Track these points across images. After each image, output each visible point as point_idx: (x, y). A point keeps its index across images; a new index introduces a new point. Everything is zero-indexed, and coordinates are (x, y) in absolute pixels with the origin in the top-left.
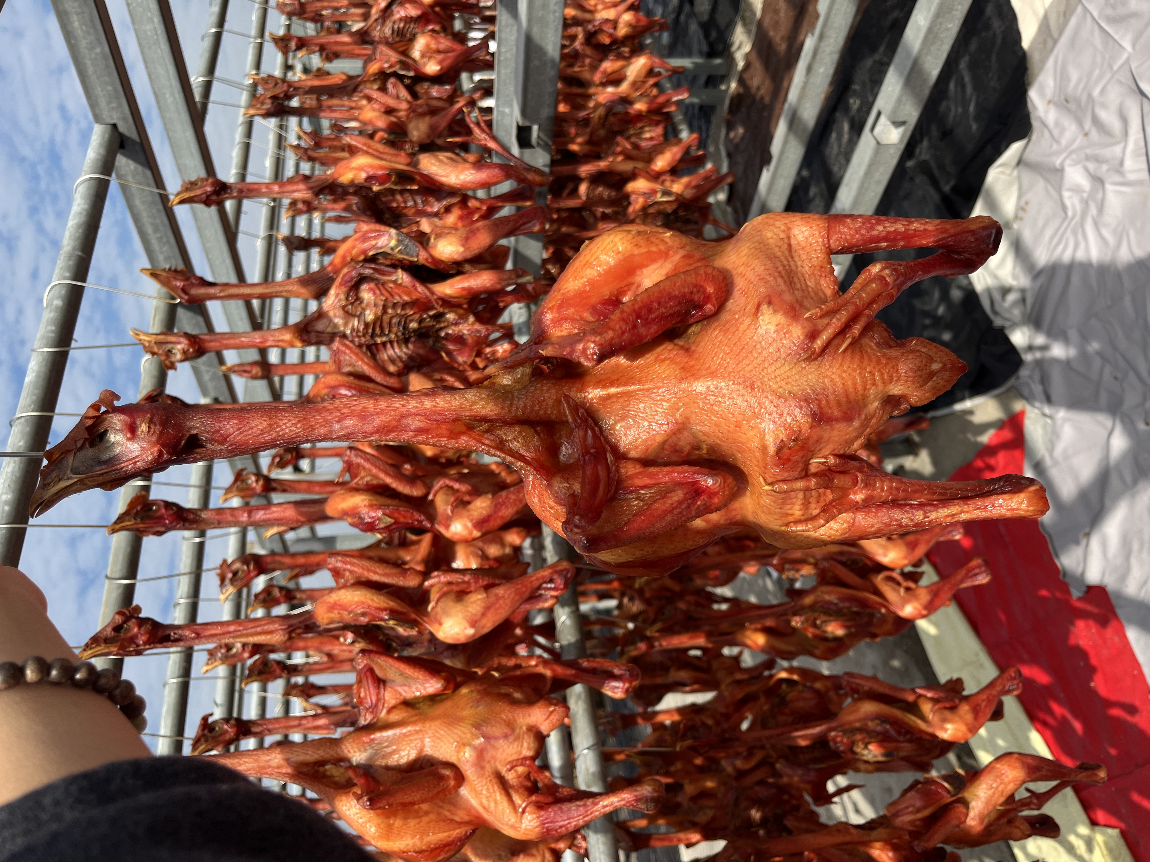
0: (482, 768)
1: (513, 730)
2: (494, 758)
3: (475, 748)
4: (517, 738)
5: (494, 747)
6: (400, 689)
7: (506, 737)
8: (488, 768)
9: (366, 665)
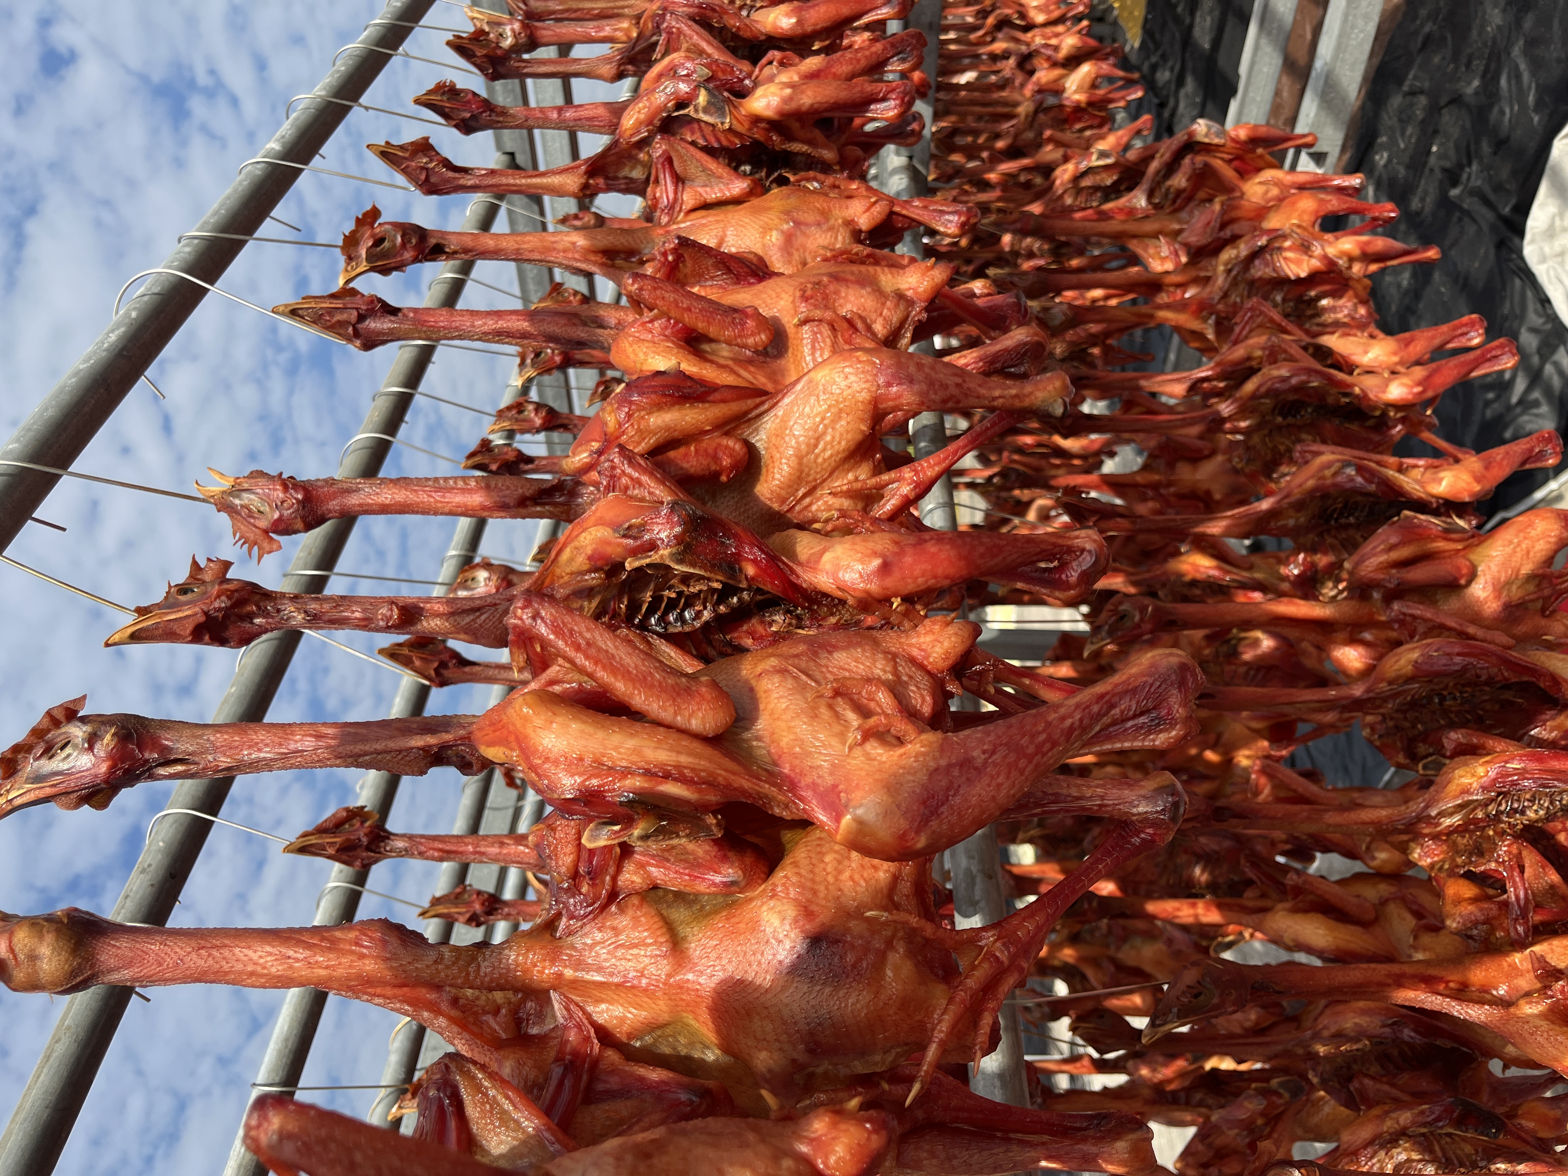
0: (790, 254)
1: (827, 220)
2: (804, 247)
3: (783, 232)
4: (831, 229)
5: (804, 234)
6: (700, 190)
7: (819, 224)
8: (796, 256)
9: (664, 152)
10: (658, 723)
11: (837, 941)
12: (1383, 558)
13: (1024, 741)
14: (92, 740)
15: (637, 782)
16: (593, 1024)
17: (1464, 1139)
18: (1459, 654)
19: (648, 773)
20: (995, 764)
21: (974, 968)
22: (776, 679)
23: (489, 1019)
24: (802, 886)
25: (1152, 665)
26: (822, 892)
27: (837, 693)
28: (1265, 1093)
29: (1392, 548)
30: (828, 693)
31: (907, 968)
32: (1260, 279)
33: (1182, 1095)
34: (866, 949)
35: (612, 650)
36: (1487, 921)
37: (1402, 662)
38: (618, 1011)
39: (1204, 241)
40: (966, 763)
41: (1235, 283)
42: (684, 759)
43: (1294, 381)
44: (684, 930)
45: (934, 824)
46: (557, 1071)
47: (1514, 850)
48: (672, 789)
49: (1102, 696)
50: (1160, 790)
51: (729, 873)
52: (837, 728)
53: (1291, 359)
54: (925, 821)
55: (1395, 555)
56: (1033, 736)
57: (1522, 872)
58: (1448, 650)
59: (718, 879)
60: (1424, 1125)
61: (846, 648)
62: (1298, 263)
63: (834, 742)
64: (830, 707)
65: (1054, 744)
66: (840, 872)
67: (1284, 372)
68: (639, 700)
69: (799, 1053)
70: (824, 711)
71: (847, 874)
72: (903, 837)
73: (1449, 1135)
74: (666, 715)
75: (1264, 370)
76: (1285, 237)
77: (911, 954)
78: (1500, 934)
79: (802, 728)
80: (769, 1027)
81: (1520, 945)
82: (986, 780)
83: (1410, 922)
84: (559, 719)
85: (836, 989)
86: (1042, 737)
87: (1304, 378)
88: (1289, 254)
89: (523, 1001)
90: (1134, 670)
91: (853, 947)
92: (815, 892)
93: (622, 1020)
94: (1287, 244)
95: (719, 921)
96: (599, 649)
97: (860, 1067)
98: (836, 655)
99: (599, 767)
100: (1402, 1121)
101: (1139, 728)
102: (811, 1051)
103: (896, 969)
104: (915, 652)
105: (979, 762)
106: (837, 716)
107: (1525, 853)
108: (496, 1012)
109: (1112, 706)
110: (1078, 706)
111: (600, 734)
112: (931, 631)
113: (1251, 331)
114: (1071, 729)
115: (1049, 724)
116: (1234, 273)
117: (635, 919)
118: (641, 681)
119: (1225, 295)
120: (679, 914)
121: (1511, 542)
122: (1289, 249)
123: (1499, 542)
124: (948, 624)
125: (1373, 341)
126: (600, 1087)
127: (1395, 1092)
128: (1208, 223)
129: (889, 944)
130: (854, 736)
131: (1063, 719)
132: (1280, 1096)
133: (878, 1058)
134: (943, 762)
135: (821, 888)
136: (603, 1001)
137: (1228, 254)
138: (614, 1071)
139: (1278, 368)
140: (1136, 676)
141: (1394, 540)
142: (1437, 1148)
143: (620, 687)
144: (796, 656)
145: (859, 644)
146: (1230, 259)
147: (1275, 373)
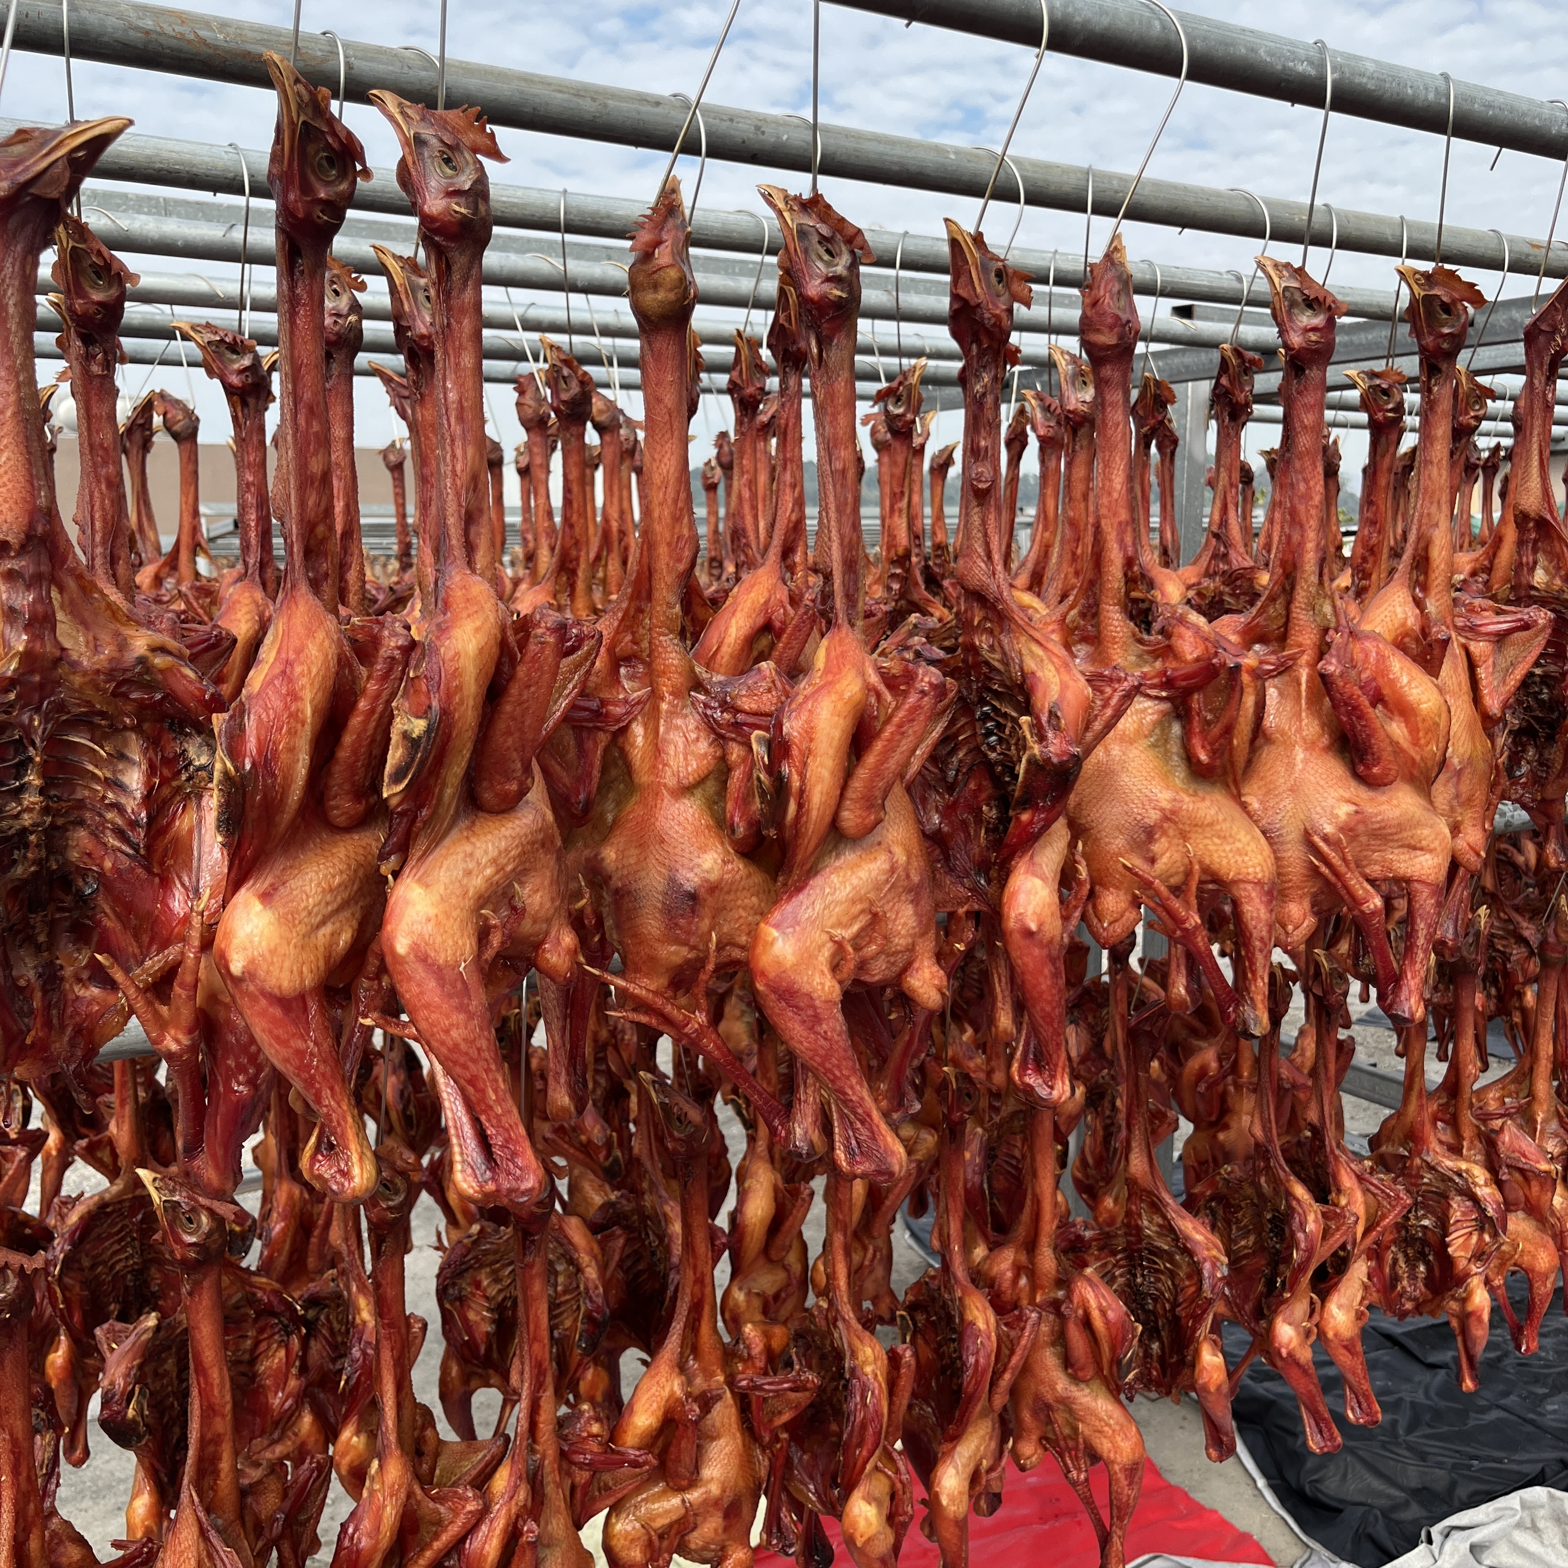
10: (844, 788)
11: (693, 912)
12: (1093, 1304)
13: (834, 1060)
14: (835, 279)
15: (796, 783)
16: (630, 722)
17: (576, 1320)
18: (977, 1361)
19: (802, 791)
20: (816, 1041)
21: (679, 1008)
22: (886, 866)
23: (629, 637)
24: (732, 883)
25: (893, 1152)
26: (728, 898)
27: (875, 915)
28: (608, 1144)
29: (1103, 1313)
30: (874, 909)
31: (677, 960)
32: (1450, 1206)
33: (604, 1067)
34: (689, 933)
35: (899, 750)
36: (750, 1357)
37: (976, 1312)
38: (640, 741)
39: (1502, 1149)
40: (817, 1019)
41: (1445, 1179)
42: (814, 814)
43: (1300, 1235)
44: (698, 792)
45: (773, 996)
46: (594, 705)
47: (809, 1385)
48: (792, 807)
49: (869, 1116)
50: (811, 1144)
51: (741, 830)
52: (845, 920)
53: (1326, 1234)
54: (774, 990)
55: (1095, 1314)
56: (838, 1067)
57: (791, 1389)
58: (982, 1353)
59: (737, 819)
60: (586, 1288)
61: (916, 913)
62: (1464, 1246)
63: (833, 920)
64: (862, 911)
65: (833, 1081)
66: (744, 908)
67: (1311, 1226)
68: (863, 773)
69: (616, 883)
70: (859, 907)
71: (743, 914)
72: (763, 974)
73: (579, 1308)
74: (850, 794)
75: (1316, 1206)
76: (1495, 1235)
77: (688, 962)
78: (740, 1366)
79: (844, 892)
80: (632, 861)
81: (731, 1381)
82: (805, 1034)
83: (771, 1291)
84: (841, 721)
85: (661, 911)
86: (838, 1073)
87: (1303, 1245)
88: (1475, 1238)
89: (643, 662)
90: (889, 1139)
91: (690, 923)
92: (729, 892)
93: (633, 745)
94: (1487, 1238)
95: (706, 820)
96: (899, 741)
97: (609, 923)
98: (910, 907)
99: (807, 753)
100: (588, 1270)
101: (848, 1139)
102: (617, 891)
103: (676, 953)
104: (916, 965)
105: (818, 1028)
106: (855, 918)
107: (807, 1394)
108: (635, 642)
109: (863, 1122)
110: (862, 1098)
111: (831, 752)
112: (933, 977)
113: (1374, 1195)
114: (845, 1094)
115: (848, 1078)
116: (1457, 1179)
117: (705, 755)
118: (877, 773)
119: (1431, 1168)
120: (711, 787)
121: (1110, 1417)
122: (1481, 1238)
123: (1110, 1407)
124: (939, 990)
125: (1353, 1314)
126: (585, 734)
127: (613, 1265)
128: (1525, 1156)
129: (693, 948)
130: (839, 933)
131: (852, 1088)
132: (607, 1158)
133: (615, 936)
134: (817, 1003)
135: (732, 897)
136: (646, 729)
137: (1480, 1175)
138: (596, 744)
139: (1316, 1221)
140: (885, 1140)
141: (1111, 1315)
142: (568, 1297)
143: (871, 759)
144: (908, 876)
145: (920, 922)
146: (1473, 1176)
147: (1311, 1218)
